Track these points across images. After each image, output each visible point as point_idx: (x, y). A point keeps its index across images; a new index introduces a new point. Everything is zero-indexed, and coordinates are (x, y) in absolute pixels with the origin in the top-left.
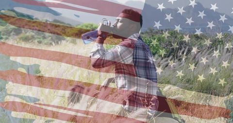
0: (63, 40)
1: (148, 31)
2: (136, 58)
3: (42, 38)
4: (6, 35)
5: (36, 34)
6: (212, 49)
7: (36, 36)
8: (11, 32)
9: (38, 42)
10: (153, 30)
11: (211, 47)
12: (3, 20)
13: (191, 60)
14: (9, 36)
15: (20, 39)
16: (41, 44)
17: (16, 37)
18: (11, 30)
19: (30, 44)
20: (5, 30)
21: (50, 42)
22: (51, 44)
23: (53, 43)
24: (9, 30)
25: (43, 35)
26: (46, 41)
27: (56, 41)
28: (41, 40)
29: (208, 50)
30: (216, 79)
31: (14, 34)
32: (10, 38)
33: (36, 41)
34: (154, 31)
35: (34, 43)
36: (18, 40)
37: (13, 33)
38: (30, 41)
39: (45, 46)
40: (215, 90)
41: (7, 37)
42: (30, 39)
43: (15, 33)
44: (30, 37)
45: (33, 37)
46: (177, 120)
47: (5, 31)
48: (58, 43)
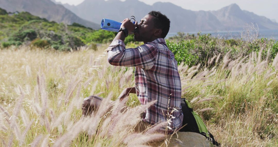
0: (82, 46)
1: (178, 36)
2: (158, 64)
3: (59, 44)
4: (19, 40)
5: (52, 39)
6: (247, 56)
7: (52, 42)
8: (25, 37)
9: (54, 48)
10: (184, 34)
11: (247, 54)
12: (16, 23)
13: (223, 68)
14: (23, 41)
15: (35, 44)
16: (58, 51)
17: (30, 42)
18: (24, 34)
19: (45, 50)
20: (18, 34)
21: (68, 48)
22: (69, 50)
23: (71, 50)
24: (22, 35)
25: (60, 41)
26: (63, 47)
27: (74, 47)
28: (58, 45)
29: (243, 57)
30: (250, 90)
31: (27, 40)
32: (23, 43)
33: (52, 47)
34: (184, 36)
35: (50, 49)
36: (32, 46)
37: (26, 38)
38: (45, 47)
39: (62, 52)
40: (248, 102)
41: (21, 42)
42: (46, 45)
43: (29, 39)
44: (45, 42)
45: (49, 42)
46: (205, 136)
47: (18, 36)
48: (76, 49)
